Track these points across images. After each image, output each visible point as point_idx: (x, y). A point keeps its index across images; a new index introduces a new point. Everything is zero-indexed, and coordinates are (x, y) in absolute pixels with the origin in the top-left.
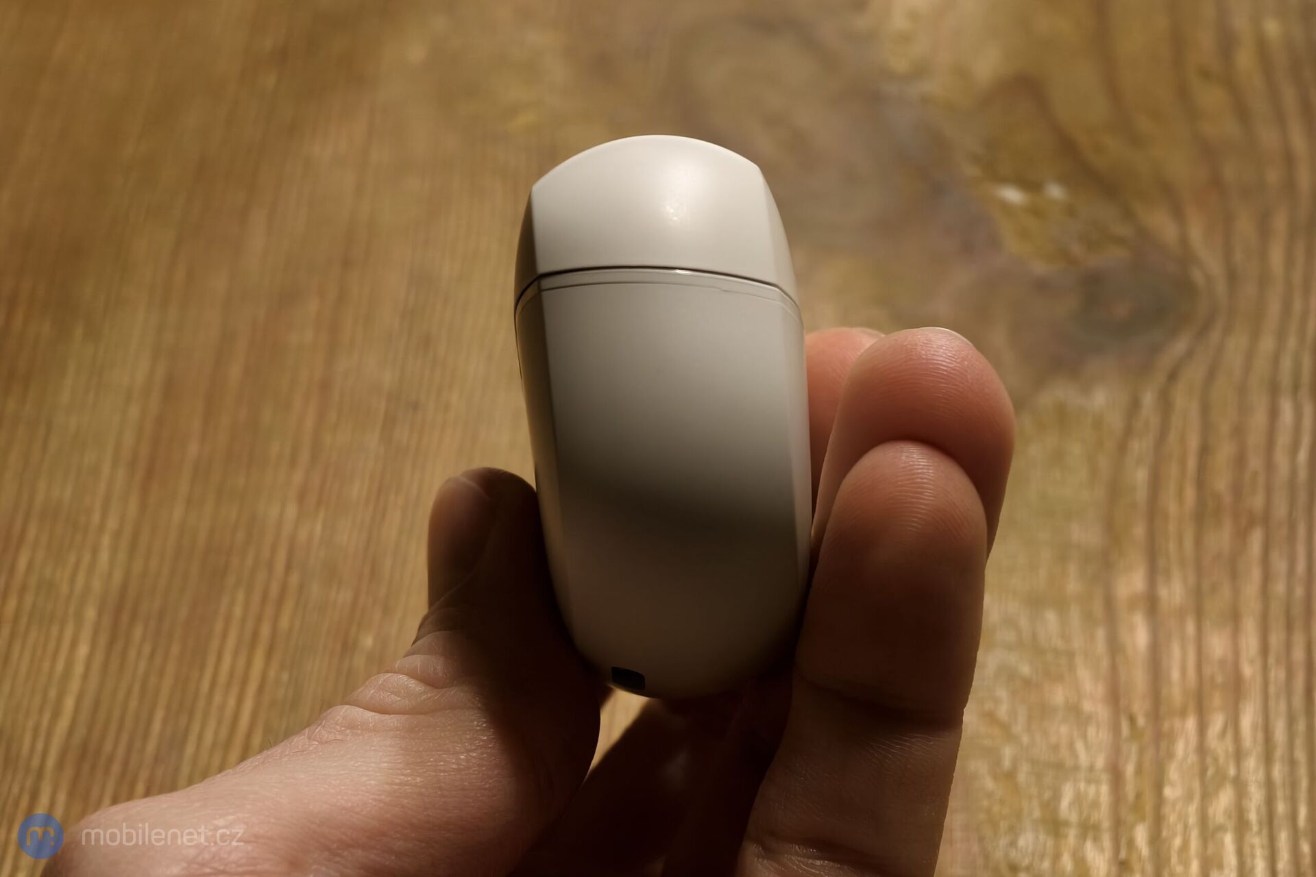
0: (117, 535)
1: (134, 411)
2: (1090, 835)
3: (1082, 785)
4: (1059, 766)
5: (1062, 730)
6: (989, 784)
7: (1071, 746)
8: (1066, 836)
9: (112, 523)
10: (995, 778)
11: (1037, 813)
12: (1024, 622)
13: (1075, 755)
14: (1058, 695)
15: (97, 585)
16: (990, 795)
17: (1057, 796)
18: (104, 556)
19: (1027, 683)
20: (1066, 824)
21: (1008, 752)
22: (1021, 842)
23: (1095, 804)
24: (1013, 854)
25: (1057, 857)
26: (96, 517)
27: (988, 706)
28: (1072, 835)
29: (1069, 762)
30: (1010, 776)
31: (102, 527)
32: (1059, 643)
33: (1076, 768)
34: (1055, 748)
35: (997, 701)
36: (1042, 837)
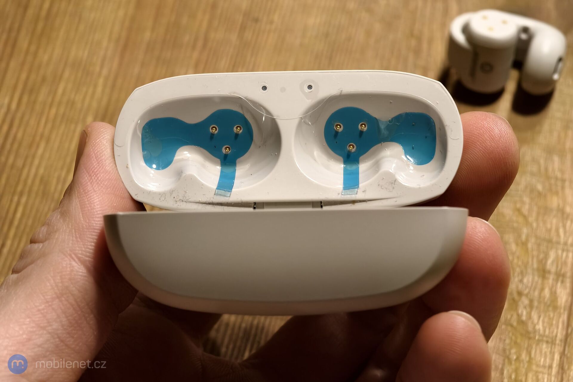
0: (107, 78)
1: (121, 13)
2: (561, 279)
3: (560, 252)
4: (550, 241)
5: (553, 221)
6: (513, 247)
7: (557, 231)
8: (548, 279)
9: (105, 72)
10: (517, 244)
11: (535, 266)
12: (542, 162)
13: (558, 235)
14: (554, 202)
15: (95, 104)
16: (513, 254)
17: (546, 257)
18: (99, 89)
19: (540, 194)
20: (549, 272)
21: (525, 231)
22: (525, 280)
23: (565, 263)
24: (520, 286)
25: (542, 289)
26: (97, 69)
27: (518, 206)
28: (551, 279)
29: (555, 239)
30: (525, 244)
31: (100, 74)
32: (559, 175)
33: (558, 243)
34: (549, 231)
35: (523, 203)
36: (536, 278)
